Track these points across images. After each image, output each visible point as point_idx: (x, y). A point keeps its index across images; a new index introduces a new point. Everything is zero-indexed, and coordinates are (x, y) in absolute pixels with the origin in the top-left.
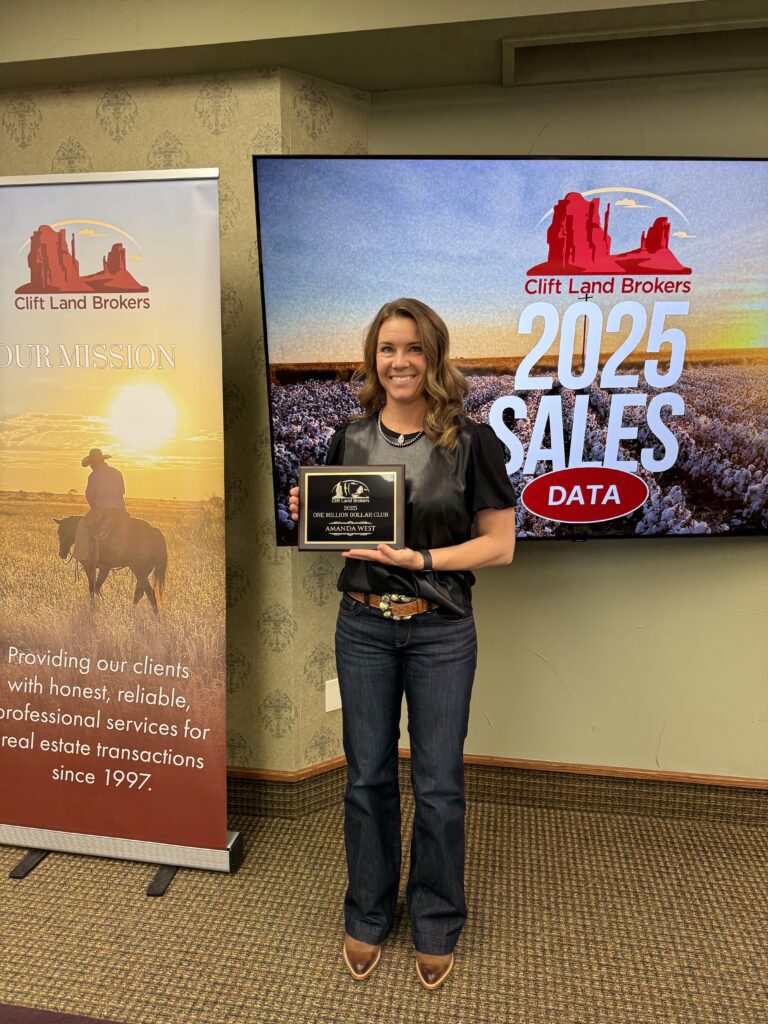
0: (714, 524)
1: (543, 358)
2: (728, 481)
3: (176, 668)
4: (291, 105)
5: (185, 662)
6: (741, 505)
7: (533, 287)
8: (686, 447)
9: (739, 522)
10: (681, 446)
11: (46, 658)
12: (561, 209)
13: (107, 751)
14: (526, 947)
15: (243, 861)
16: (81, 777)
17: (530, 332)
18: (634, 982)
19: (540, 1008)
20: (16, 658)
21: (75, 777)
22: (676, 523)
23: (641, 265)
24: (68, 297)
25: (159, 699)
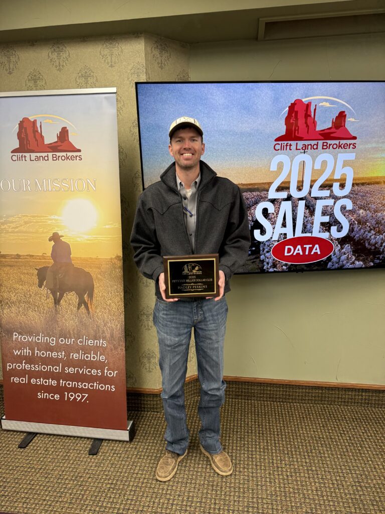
0: (366, 263)
1: (282, 183)
2: (373, 241)
3: (100, 342)
4: (150, 52)
5: (104, 338)
6: (379, 253)
7: (278, 147)
8: (353, 225)
9: (378, 261)
10: (350, 225)
11: (33, 338)
12: (292, 107)
13: (65, 384)
14: (279, 475)
15: (135, 435)
16: (52, 396)
17: (276, 170)
18: (332, 490)
19: (288, 506)
20: (17, 338)
21: (49, 396)
22: (347, 262)
23: (332, 135)
24: (39, 154)
25: (91, 357)
